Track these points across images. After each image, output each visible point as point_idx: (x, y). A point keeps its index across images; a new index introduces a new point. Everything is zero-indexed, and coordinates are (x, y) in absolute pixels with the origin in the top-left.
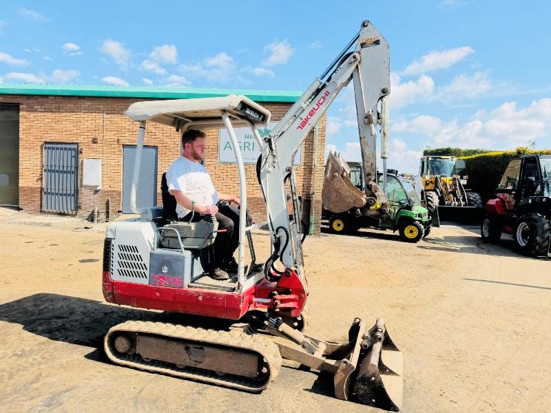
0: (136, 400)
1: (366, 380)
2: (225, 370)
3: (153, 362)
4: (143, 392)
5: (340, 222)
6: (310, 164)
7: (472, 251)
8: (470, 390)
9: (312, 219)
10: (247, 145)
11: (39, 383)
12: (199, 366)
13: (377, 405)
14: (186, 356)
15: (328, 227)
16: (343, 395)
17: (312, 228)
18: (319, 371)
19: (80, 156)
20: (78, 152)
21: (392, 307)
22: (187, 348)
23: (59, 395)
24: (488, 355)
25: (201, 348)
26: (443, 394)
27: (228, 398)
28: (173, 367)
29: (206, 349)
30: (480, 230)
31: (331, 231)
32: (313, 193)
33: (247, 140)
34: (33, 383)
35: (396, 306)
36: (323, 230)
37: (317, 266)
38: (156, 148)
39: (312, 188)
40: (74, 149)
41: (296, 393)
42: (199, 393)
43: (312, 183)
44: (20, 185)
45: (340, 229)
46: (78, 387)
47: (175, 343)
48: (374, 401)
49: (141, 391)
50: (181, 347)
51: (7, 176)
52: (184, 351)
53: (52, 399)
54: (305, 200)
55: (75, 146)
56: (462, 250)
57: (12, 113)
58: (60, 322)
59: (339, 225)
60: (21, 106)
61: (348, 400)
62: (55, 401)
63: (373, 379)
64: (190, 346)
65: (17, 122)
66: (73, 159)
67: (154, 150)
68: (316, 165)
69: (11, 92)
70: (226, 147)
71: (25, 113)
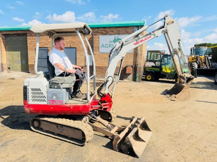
0: (34, 146)
1: (125, 144)
2: (71, 136)
3: (47, 132)
4: (38, 143)
5: (149, 76)
6: (136, 52)
7: (208, 88)
8: (177, 150)
9: (137, 75)
10: (110, 45)
11: (3, 137)
12: (62, 134)
13: (130, 155)
14: (57, 130)
15: (145, 78)
16: (116, 149)
17: (137, 79)
18: (112, 138)
19: (48, 52)
20: (48, 51)
21: (159, 112)
22: (57, 127)
23: (8, 142)
24: (193, 135)
25: (62, 127)
26: (163, 152)
27: (69, 147)
28: (53, 133)
29: (64, 127)
30: (214, 79)
31: (146, 80)
32: (138, 64)
33: (110, 43)
34: (2, 137)
35: (160, 112)
36: (143, 80)
37: (133, 94)
38: (75, 48)
39: (137, 62)
40: (46, 50)
41: (98, 147)
42: (59, 145)
43: (137, 60)
44: (29, 64)
45: (150, 79)
46: (16, 139)
47: (53, 124)
48: (128, 153)
49: (38, 142)
50: (55, 126)
51: (25, 61)
52: (56, 128)
53: (5, 143)
54: (134, 67)
55: (46, 49)
56: (203, 88)
57: (24, 37)
58: (23, 114)
59: (149, 77)
60: (28, 34)
61: (118, 152)
62: (5, 144)
63: (128, 143)
64: (58, 126)
65: (27, 41)
66: (46, 53)
67: (75, 49)
68: (139, 52)
69: (24, 29)
70: (102, 46)
71: (29, 37)
